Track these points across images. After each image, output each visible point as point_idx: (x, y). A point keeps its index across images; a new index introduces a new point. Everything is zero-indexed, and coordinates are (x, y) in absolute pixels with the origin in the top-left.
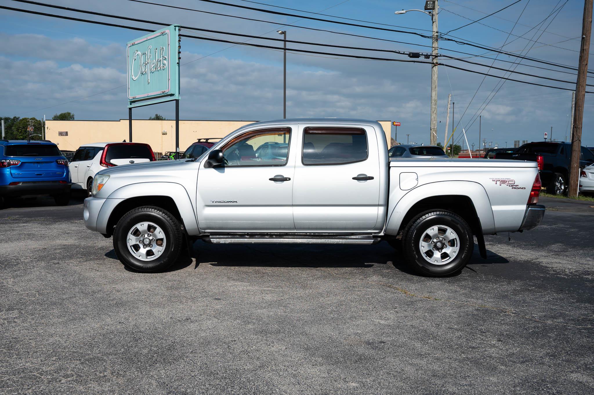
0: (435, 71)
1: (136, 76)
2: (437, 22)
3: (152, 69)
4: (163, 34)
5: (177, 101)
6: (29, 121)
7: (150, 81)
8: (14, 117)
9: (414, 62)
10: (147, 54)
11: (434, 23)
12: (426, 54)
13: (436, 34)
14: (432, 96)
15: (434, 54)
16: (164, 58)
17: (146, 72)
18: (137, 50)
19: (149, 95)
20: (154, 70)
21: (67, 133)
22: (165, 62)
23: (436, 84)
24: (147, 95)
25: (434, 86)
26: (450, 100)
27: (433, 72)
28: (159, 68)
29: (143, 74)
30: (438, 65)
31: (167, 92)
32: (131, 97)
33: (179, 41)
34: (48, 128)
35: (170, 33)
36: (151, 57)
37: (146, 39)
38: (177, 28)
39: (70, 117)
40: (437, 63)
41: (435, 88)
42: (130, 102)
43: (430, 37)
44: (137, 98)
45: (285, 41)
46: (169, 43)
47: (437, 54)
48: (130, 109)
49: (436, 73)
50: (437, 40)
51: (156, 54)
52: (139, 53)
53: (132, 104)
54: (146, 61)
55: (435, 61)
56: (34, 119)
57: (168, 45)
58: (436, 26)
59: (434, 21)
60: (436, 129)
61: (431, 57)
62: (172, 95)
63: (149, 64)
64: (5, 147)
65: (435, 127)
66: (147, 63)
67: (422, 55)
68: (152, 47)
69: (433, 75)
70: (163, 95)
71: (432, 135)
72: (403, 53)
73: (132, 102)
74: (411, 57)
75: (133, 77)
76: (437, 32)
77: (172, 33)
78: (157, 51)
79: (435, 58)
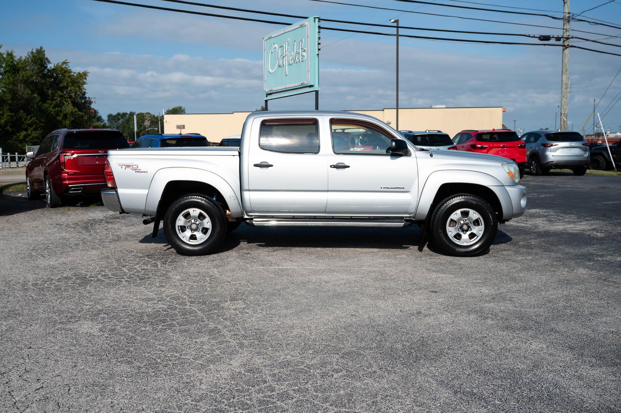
0: (567, 54)
1: (272, 69)
3: (291, 61)
4: (301, 26)
5: (317, 92)
6: (145, 116)
7: (288, 73)
8: (130, 113)
9: (545, 45)
10: (284, 46)
11: (566, 4)
12: (557, 36)
13: (567, 15)
14: (563, 79)
15: (565, 36)
16: (303, 50)
17: (283, 65)
18: (274, 44)
19: (287, 87)
20: (293, 62)
21: (184, 126)
22: (304, 54)
24: (284, 88)
25: (565, 69)
27: (564, 55)
28: (298, 60)
29: (280, 66)
30: (570, 48)
31: (306, 83)
32: (267, 90)
33: (319, 32)
34: (166, 122)
35: (310, 24)
36: (289, 50)
37: (283, 32)
38: (317, 20)
39: (182, 111)
40: (568, 45)
41: (567, 71)
42: (266, 94)
43: (562, 18)
44: (273, 90)
45: (398, 27)
46: (309, 34)
47: (569, 36)
48: (266, 101)
49: (567, 55)
50: (569, 21)
51: (294, 46)
52: (276, 46)
53: (268, 96)
54: (283, 54)
55: (566, 44)
56: (148, 113)
57: (308, 36)
58: (568, 7)
59: (565, 1)
60: (566, 114)
61: (562, 39)
62: (311, 86)
63: (287, 57)
64: (160, 140)
65: (565, 111)
66: (284, 55)
67: (553, 37)
68: (290, 40)
69: (564, 58)
70: (302, 86)
71: (562, 120)
72: (533, 36)
73: (268, 95)
74: (541, 40)
75: (270, 70)
76: (569, 13)
77: (311, 26)
78: (295, 43)
79: (566, 40)
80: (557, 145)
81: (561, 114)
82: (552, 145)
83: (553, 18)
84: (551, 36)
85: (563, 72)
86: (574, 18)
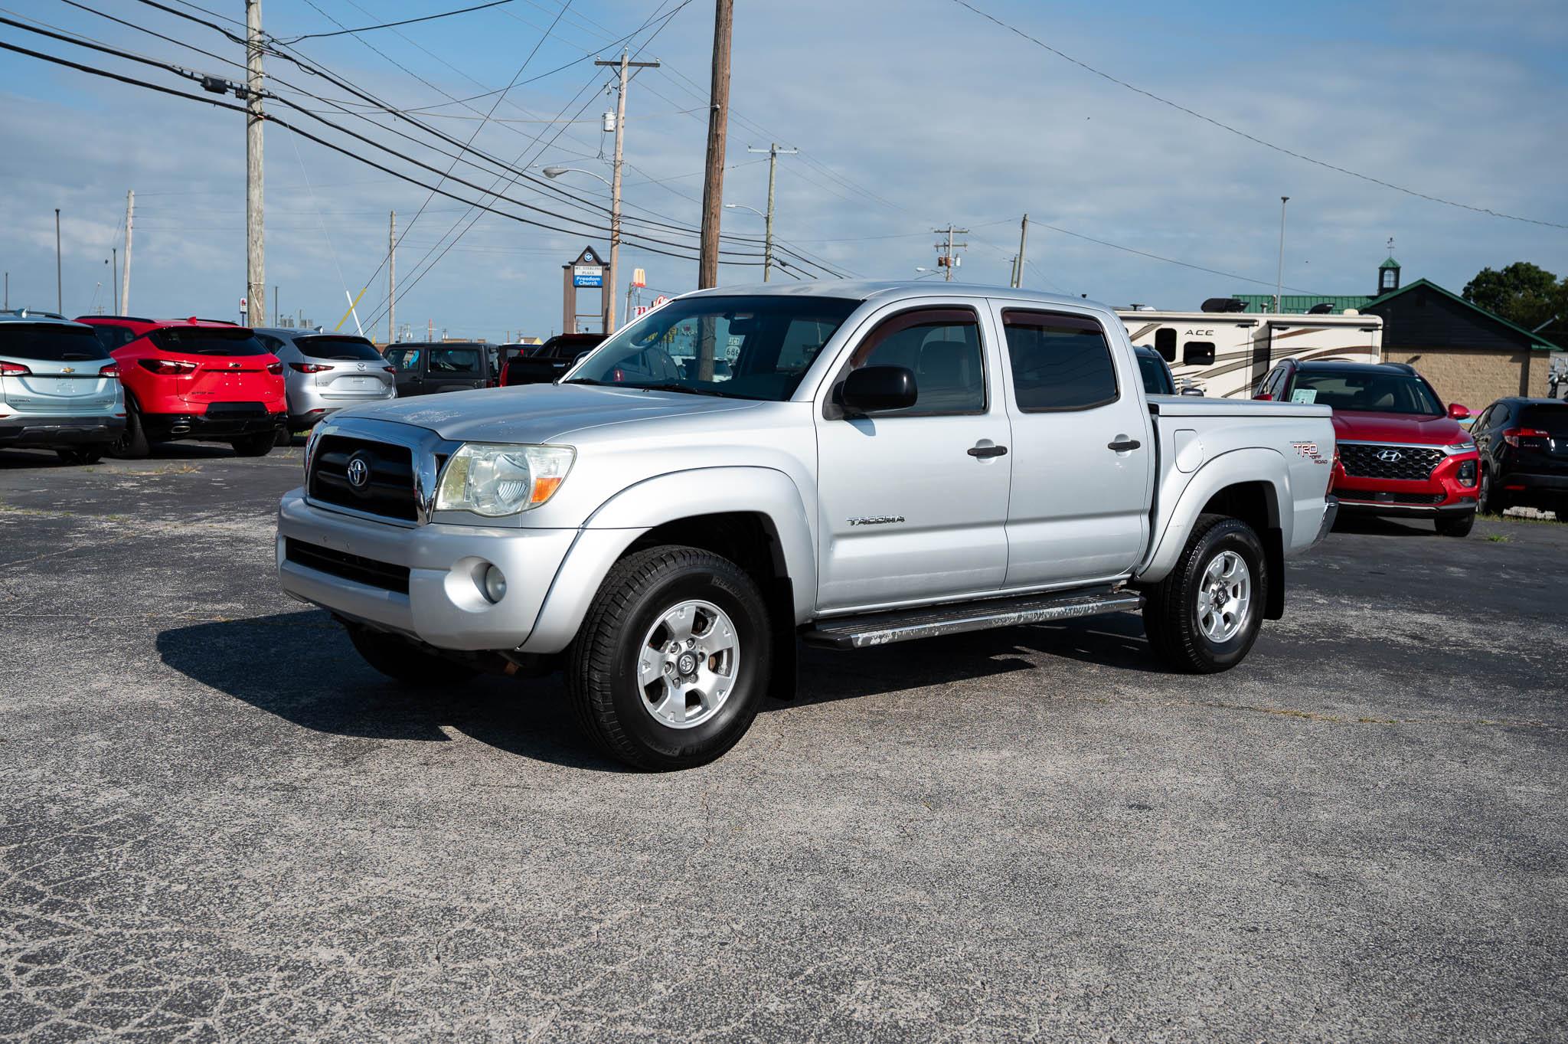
0: (259, 136)
2: (260, 5)
9: (215, 103)
11: (253, 7)
12: (239, 86)
13: (258, 37)
14: (250, 197)
15: (254, 89)
23: (260, 168)
26: (132, 205)
27: (251, 136)
30: (265, 120)
40: (260, 113)
41: (259, 178)
43: (245, 42)
47: (261, 90)
49: (259, 139)
50: (261, 53)
55: (257, 108)
58: (258, 16)
61: (248, 95)
67: (231, 87)
69: (251, 143)
72: (189, 74)
74: (208, 89)
76: (260, 33)
79: (258, 99)
80: (332, 368)
81: (249, 287)
82: (318, 369)
83: (228, 35)
84: (228, 83)
85: (251, 180)
86: (270, 48)
